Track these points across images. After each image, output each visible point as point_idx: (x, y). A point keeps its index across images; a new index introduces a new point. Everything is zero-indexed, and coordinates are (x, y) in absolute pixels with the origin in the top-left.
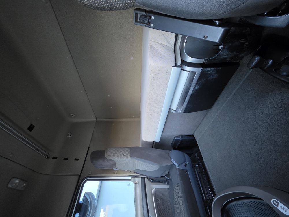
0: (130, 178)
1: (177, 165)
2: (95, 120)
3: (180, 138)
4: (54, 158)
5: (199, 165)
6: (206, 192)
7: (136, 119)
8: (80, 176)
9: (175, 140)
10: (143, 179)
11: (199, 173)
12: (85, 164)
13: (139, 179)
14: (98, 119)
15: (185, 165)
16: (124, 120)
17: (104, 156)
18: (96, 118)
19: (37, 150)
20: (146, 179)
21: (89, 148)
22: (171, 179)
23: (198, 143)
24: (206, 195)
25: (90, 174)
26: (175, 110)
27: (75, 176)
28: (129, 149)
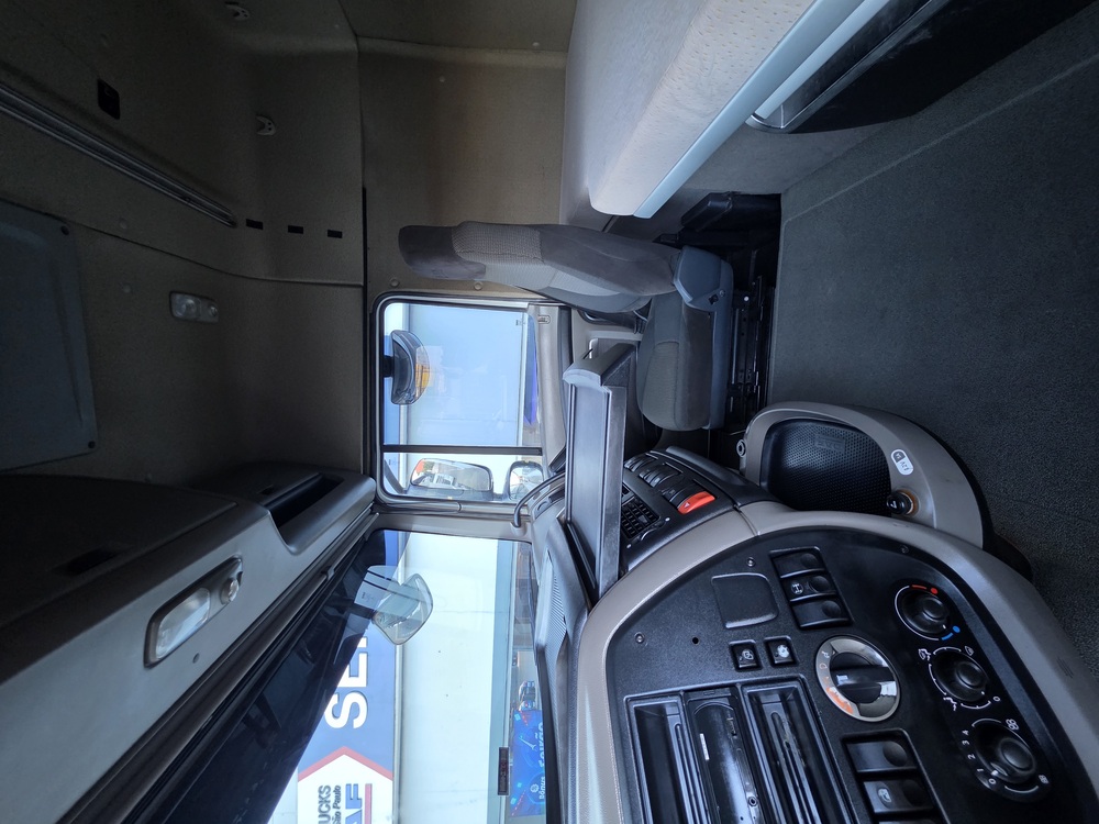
0: (524, 305)
1: (686, 297)
2: (350, 45)
3: (726, 205)
4: (251, 224)
5: (755, 298)
6: (742, 366)
7: (550, 60)
8: (365, 288)
9: (705, 208)
10: (565, 312)
11: (745, 320)
12: (369, 252)
13: (551, 312)
14: (367, 44)
15: (712, 301)
16: (491, 58)
17: (452, 248)
18: (356, 35)
19: (184, 197)
20: (574, 313)
21: (364, 191)
22: (652, 323)
23: (783, 229)
24: (740, 374)
25: (395, 284)
26: (765, 117)
27: (349, 289)
28: (537, 234)
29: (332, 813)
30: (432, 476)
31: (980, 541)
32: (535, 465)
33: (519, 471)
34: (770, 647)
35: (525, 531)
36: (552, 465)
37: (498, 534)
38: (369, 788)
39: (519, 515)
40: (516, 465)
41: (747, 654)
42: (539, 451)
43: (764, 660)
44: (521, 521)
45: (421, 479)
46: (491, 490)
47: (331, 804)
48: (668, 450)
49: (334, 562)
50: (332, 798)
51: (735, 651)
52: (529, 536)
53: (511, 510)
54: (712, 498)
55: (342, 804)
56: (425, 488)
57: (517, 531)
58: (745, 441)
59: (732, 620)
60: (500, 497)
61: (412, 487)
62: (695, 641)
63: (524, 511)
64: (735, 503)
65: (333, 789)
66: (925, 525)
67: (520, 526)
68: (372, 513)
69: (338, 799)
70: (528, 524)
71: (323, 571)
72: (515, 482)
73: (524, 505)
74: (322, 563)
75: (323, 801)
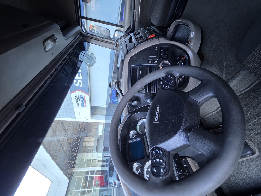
24: (177, 11)
29: (78, 99)
30: (94, 30)
31: (196, 52)
32: (121, 31)
33: (117, 32)
34: (154, 61)
35: (117, 48)
36: (126, 31)
37: (111, 48)
38: (85, 96)
39: (116, 44)
40: (116, 30)
41: (151, 61)
42: (123, 27)
43: (153, 62)
44: (117, 45)
45: (92, 30)
46: (110, 36)
47: (78, 98)
48: (151, 27)
49: (74, 45)
50: (78, 97)
51: (149, 60)
52: (118, 49)
53: (114, 42)
54: (155, 36)
55: (80, 98)
56: (93, 32)
57: (115, 48)
58: (169, 29)
59: (150, 56)
60: (112, 39)
61: (90, 31)
62: (143, 58)
63: (117, 43)
64: (158, 37)
65: (78, 95)
66: (190, 48)
67: (116, 46)
68: (81, 36)
69: (79, 97)
70: (118, 46)
71: (72, 46)
72: (116, 35)
73: (117, 41)
74: (72, 44)
75: (76, 97)
